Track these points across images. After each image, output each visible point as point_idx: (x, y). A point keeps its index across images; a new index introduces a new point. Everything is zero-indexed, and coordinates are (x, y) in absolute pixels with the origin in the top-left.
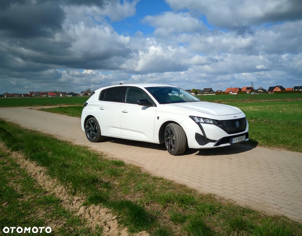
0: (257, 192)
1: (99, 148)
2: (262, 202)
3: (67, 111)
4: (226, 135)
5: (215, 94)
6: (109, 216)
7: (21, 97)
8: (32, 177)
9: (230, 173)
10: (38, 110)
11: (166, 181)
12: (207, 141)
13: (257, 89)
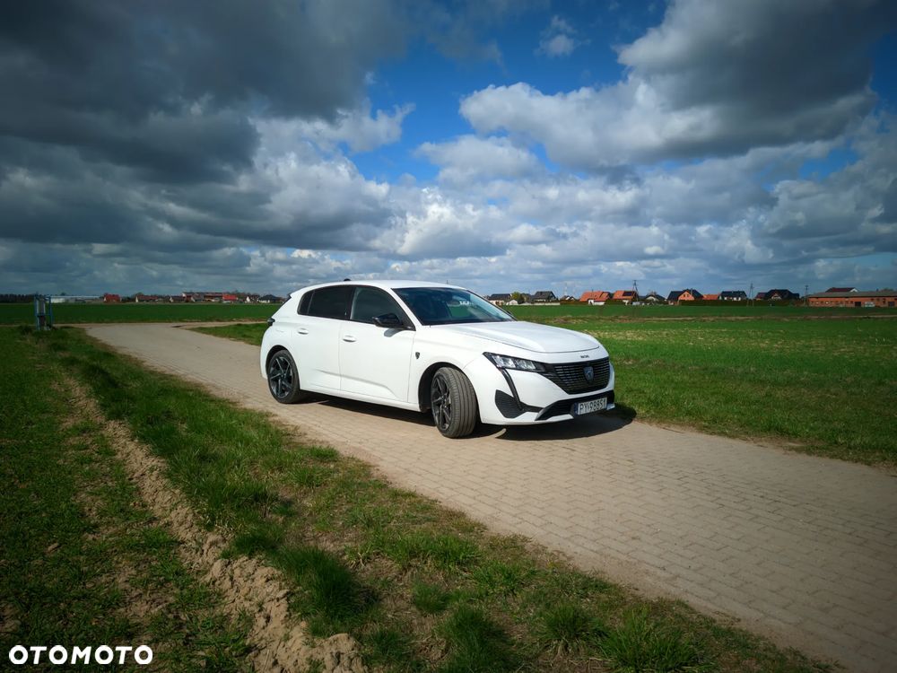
0: (623, 534)
1: (293, 416)
2: (631, 560)
3: (247, 334)
4: (563, 396)
5: (559, 304)
6: (272, 588)
7: (168, 303)
8: (134, 480)
9: (567, 485)
10: (193, 330)
11: (419, 502)
12: (519, 408)
13: (645, 295)
